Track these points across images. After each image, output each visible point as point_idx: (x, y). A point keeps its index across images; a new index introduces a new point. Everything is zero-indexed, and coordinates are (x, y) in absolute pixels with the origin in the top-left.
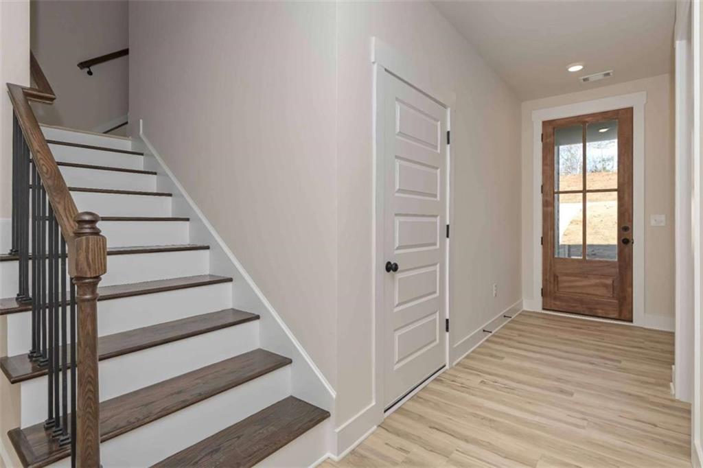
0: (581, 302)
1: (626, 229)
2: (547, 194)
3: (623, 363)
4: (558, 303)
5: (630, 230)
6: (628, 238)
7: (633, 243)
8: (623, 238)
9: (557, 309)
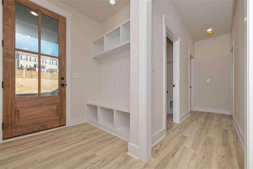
0: (38, 123)
1: (63, 79)
2: (8, 49)
3: (97, 154)
4: (19, 130)
5: (65, 80)
6: (64, 83)
7: (66, 85)
8: (61, 84)
9: (19, 135)
